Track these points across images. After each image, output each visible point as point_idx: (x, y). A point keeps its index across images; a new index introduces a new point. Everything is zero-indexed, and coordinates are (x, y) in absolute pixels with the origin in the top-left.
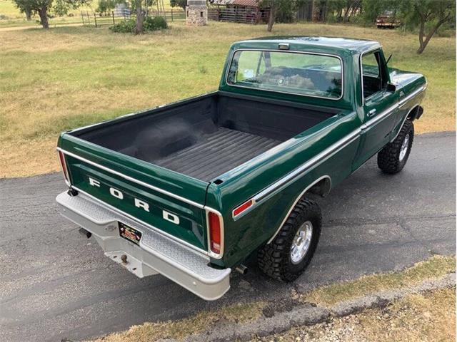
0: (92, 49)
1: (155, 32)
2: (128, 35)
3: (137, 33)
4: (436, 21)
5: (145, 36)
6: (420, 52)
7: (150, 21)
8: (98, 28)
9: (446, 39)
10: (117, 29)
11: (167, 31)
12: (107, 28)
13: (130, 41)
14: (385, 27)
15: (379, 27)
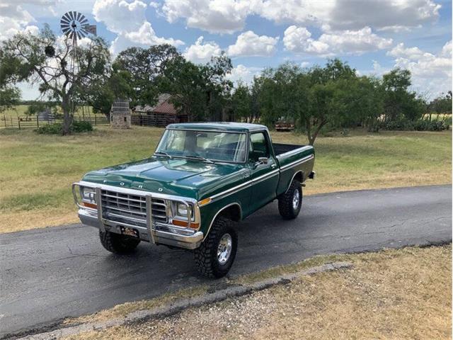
0: (23, 147)
1: (81, 133)
2: (54, 136)
3: (64, 134)
5: (72, 137)
7: (75, 124)
8: (22, 131)
10: (43, 131)
11: (93, 133)
12: (31, 131)
13: (58, 141)
14: (283, 131)
15: (278, 130)
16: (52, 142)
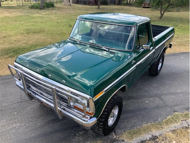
0: (21, 16)
1: (49, 9)
2: (37, 10)
3: (41, 9)
4: (166, 5)
5: (44, 10)
6: (161, 18)
7: (47, 4)
8: (23, 7)
9: (170, 12)
10: (32, 7)
11: (54, 8)
12: (28, 7)
13: (38, 13)
14: (146, 7)
15: (144, 7)
16: (35, 13)
